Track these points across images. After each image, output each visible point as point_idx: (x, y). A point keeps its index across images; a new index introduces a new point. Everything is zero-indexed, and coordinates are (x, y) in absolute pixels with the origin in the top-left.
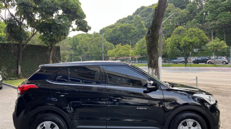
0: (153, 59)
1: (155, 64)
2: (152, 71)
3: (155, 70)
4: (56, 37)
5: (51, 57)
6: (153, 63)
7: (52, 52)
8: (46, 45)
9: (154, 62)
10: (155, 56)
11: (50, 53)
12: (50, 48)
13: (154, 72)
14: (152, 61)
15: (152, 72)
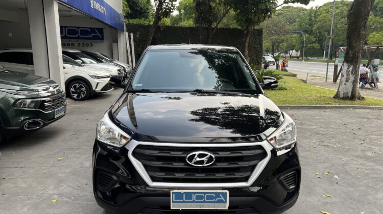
0: (352, 50)
1: (353, 57)
2: (348, 68)
3: (352, 66)
4: (253, 16)
5: (247, 45)
6: (351, 55)
7: (248, 38)
8: (240, 28)
9: (353, 54)
10: (355, 44)
11: (246, 39)
12: (245, 32)
13: (351, 69)
14: (350, 52)
15: (347, 70)
